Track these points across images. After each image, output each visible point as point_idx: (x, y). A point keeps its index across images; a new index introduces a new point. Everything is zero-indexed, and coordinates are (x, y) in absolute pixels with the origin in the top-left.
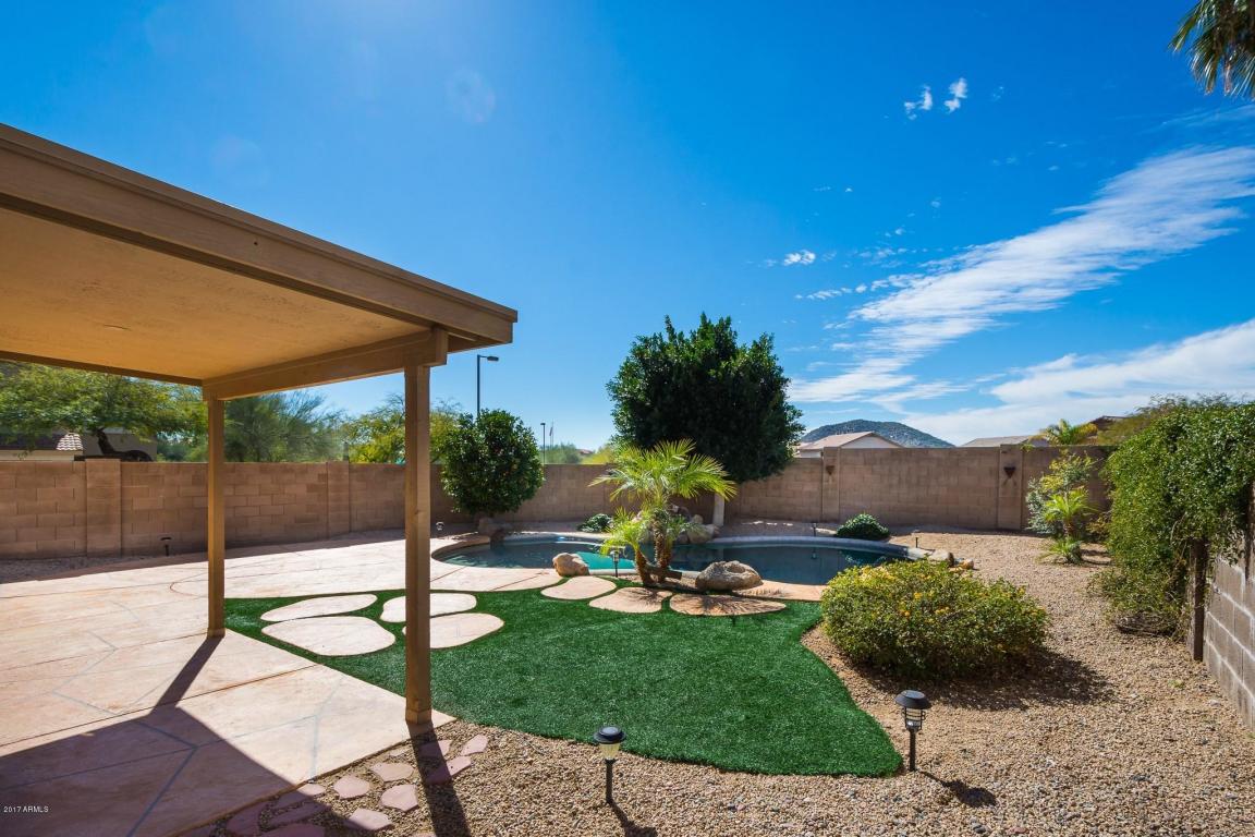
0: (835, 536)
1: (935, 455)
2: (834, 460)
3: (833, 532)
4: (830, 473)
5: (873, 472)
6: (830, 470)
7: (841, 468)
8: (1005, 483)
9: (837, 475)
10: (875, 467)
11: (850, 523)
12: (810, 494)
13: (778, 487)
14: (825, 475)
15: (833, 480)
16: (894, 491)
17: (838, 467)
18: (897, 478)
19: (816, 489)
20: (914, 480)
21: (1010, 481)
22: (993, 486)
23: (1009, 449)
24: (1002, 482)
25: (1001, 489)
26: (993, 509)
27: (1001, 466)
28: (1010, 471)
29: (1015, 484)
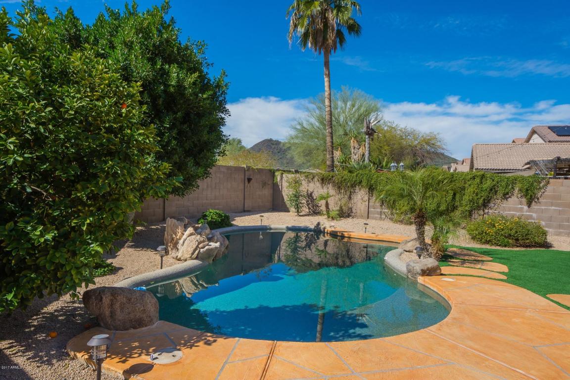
18: (206, 185)
21: (249, 185)
22: (243, 188)
23: (249, 168)
24: (246, 186)
25: (246, 190)
26: (243, 201)
27: (246, 177)
28: (249, 180)
29: (250, 187)
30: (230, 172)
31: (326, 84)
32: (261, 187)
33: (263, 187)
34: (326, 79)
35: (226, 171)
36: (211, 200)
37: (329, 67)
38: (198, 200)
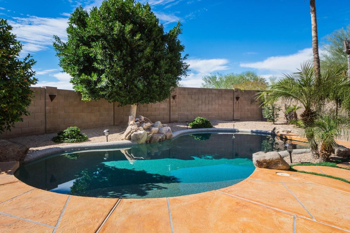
1: (214, 92)
3: (189, 127)
5: (192, 98)
6: (174, 97)
7: (179, 97)
8: (236, 102)
9: (177, 100)
10: (192, 96)
12: (164, 109)
14: (172, 100)
15: (176, 102)
16: (200, 107)
17: (177, 96)
18: (201, 101)
19: (166, 107)
21: (237, 102)
22: (232, 104)
23: (237, 90)
24: (235, 103)
25: (235, 105)
26: (232, 113)
27: (235, 96)
28: (237, 98)
29: (239, 103)
30: (221, 93)
31: (313, 19)
32: (250, 104)
33: (251, 103)
34: (312, 15)
35: (216, 92)
36: (205, 112)
37: (315, 5)
38: (195, 111)
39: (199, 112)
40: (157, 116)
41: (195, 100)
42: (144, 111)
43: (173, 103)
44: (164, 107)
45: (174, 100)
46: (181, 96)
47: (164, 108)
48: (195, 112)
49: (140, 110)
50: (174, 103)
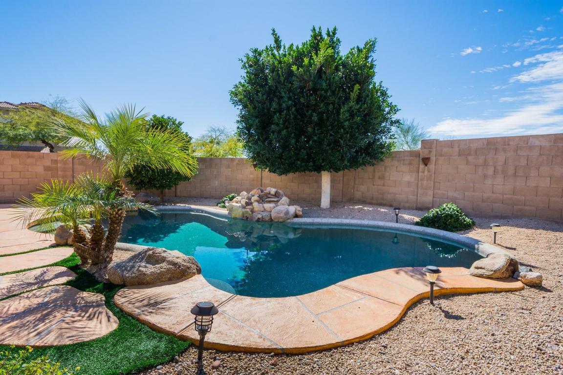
0: (417, 224)
2: (430, 152)
3: (417, 219)
4: (426, 165)
5: (468, 163)
6: (426, 161)
7: (436, 160)
9: (432, 166)
11: (432, 212)
12: (408, 184)
13: (382, 178)
14: (422, 166)
15: (429, 171)
16: (489, 182)
17: (433, 159)
18: (492, 169)
19: (413, 180)
20: (511, 171)
35: (546, 144)
36: (503, 194)
38: (474, 191)
39: (486, 195)
40: (397, 196)
41: (477, 166)
42: (378, 185)
43: (423, 172)
44: (409, 180)
45: (426, 167)
46: (443, 158)
47: (408, 182)
48: (473, 194)
49: (374, 184)
50: (426, 172)
